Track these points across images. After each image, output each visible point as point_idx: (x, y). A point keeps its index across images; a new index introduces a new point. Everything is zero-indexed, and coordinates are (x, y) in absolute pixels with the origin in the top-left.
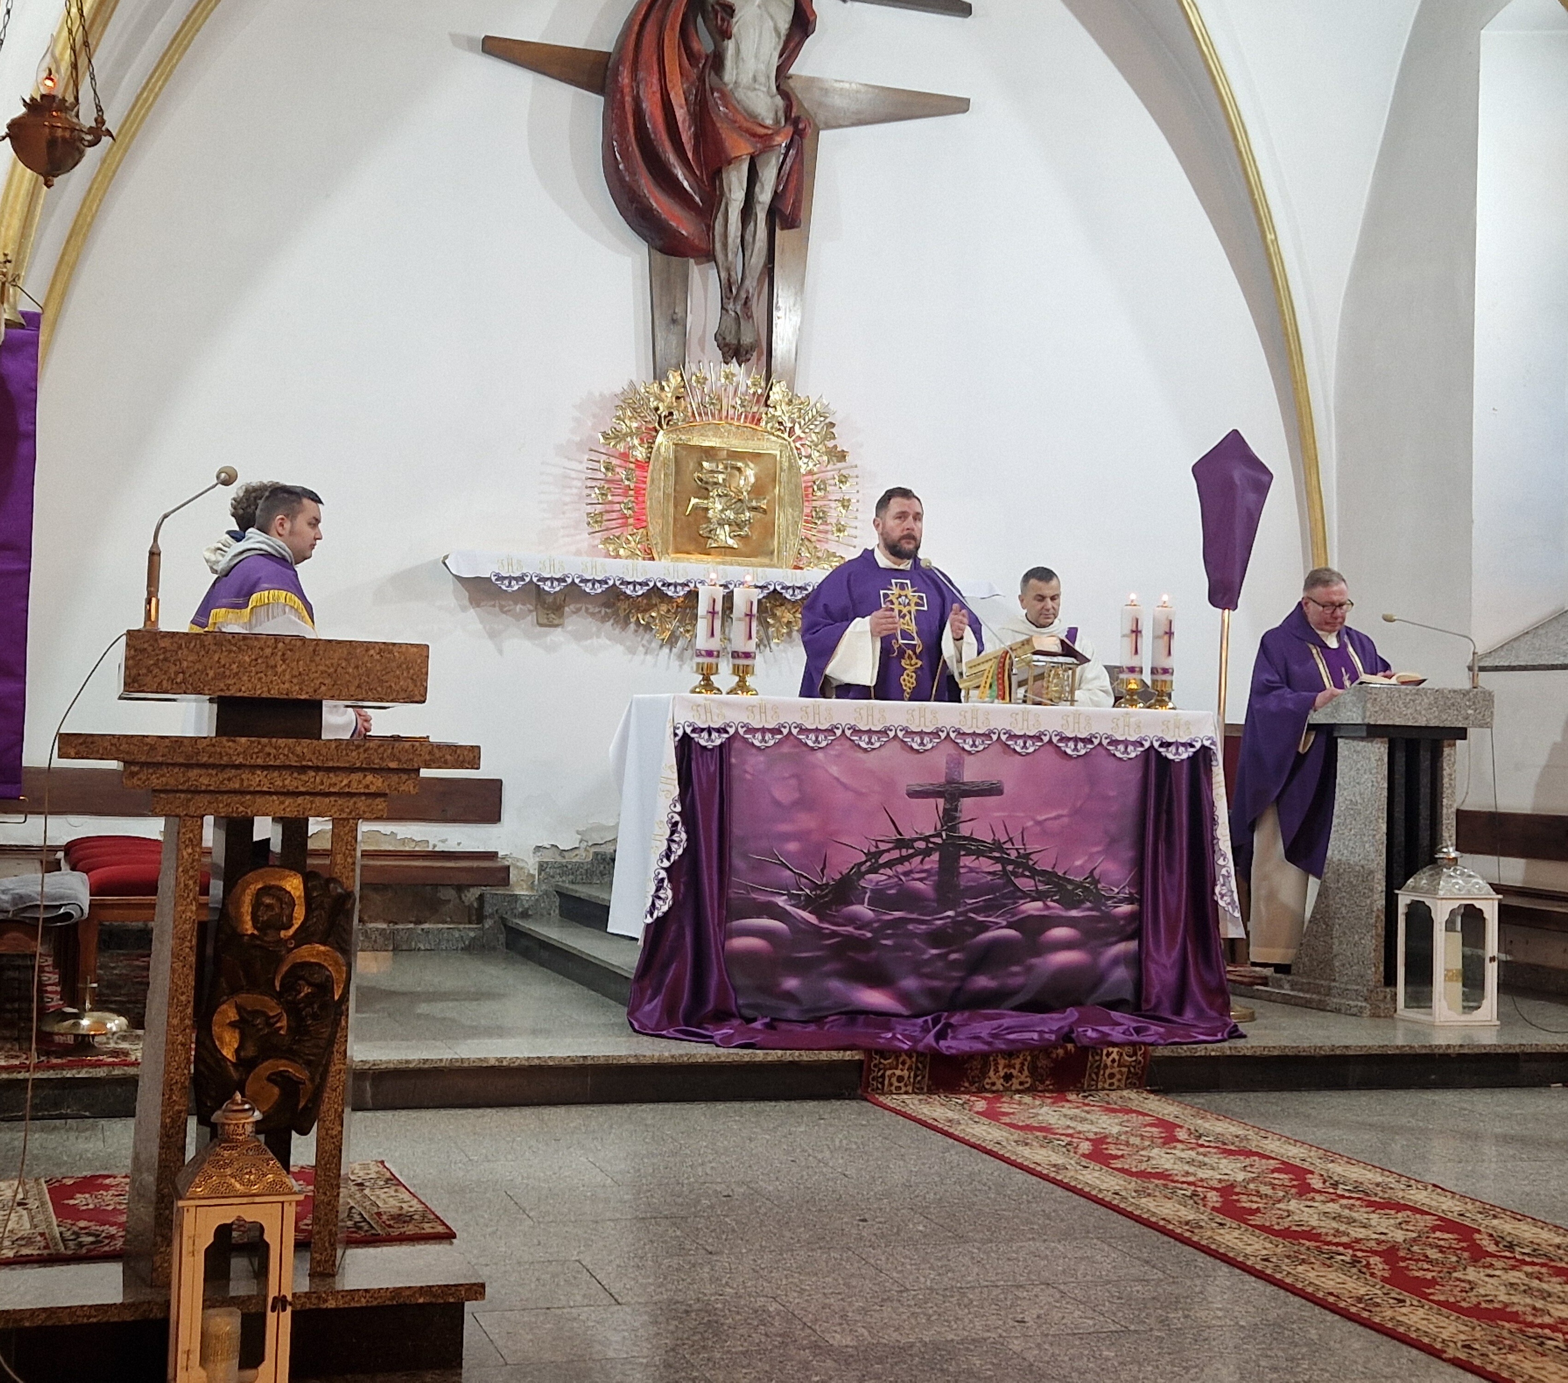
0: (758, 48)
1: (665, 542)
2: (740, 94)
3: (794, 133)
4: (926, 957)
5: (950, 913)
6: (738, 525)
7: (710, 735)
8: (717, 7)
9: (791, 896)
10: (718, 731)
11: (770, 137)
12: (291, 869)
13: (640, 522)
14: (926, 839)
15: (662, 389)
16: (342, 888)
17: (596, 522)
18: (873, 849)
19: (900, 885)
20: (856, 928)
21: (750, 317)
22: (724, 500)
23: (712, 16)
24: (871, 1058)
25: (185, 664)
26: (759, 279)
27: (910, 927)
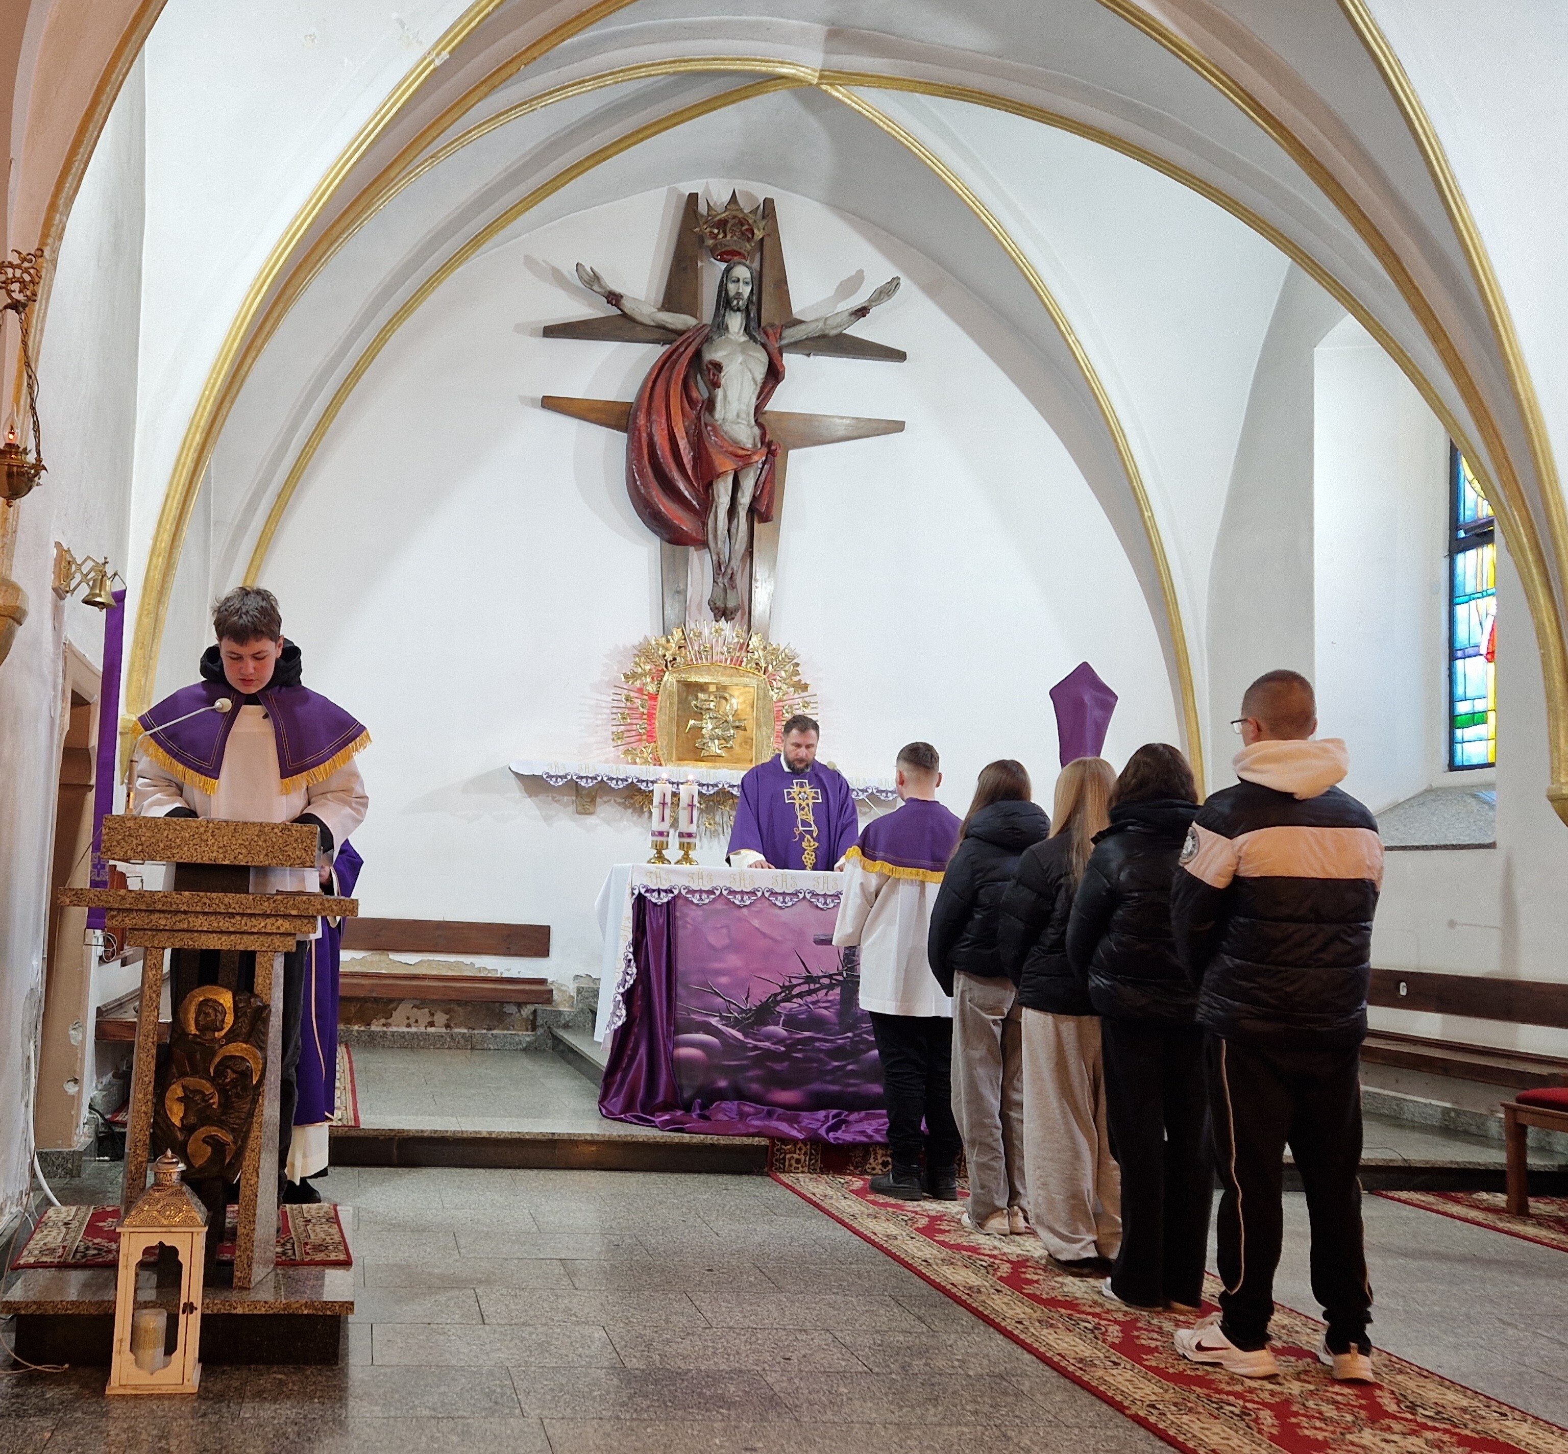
0: (740, 393)
1: (670, 753)
2: (727, 427)
3: (768, 453)
4: (830, 1067)
5: (850, 1034)
6: (725, 739)
7: (659, 894)
8: (710, 366)
9: (722, 1018)
10: (666, 891)
11: (749, 456)
12: (225, 987)
13: (651, 737)
14: (830, 977)
15: (668, 641)
16: (261, 1001)
17: (619, 738)
18: (787, 984)
19: (809, 1012)
20: (773, 1044)
21: (733, 587)
22: (714, 721)
23: (706, 372)
24: (773, 1144)
25: (143, 839)
26: (742, 559)
27: (817, 1044)
